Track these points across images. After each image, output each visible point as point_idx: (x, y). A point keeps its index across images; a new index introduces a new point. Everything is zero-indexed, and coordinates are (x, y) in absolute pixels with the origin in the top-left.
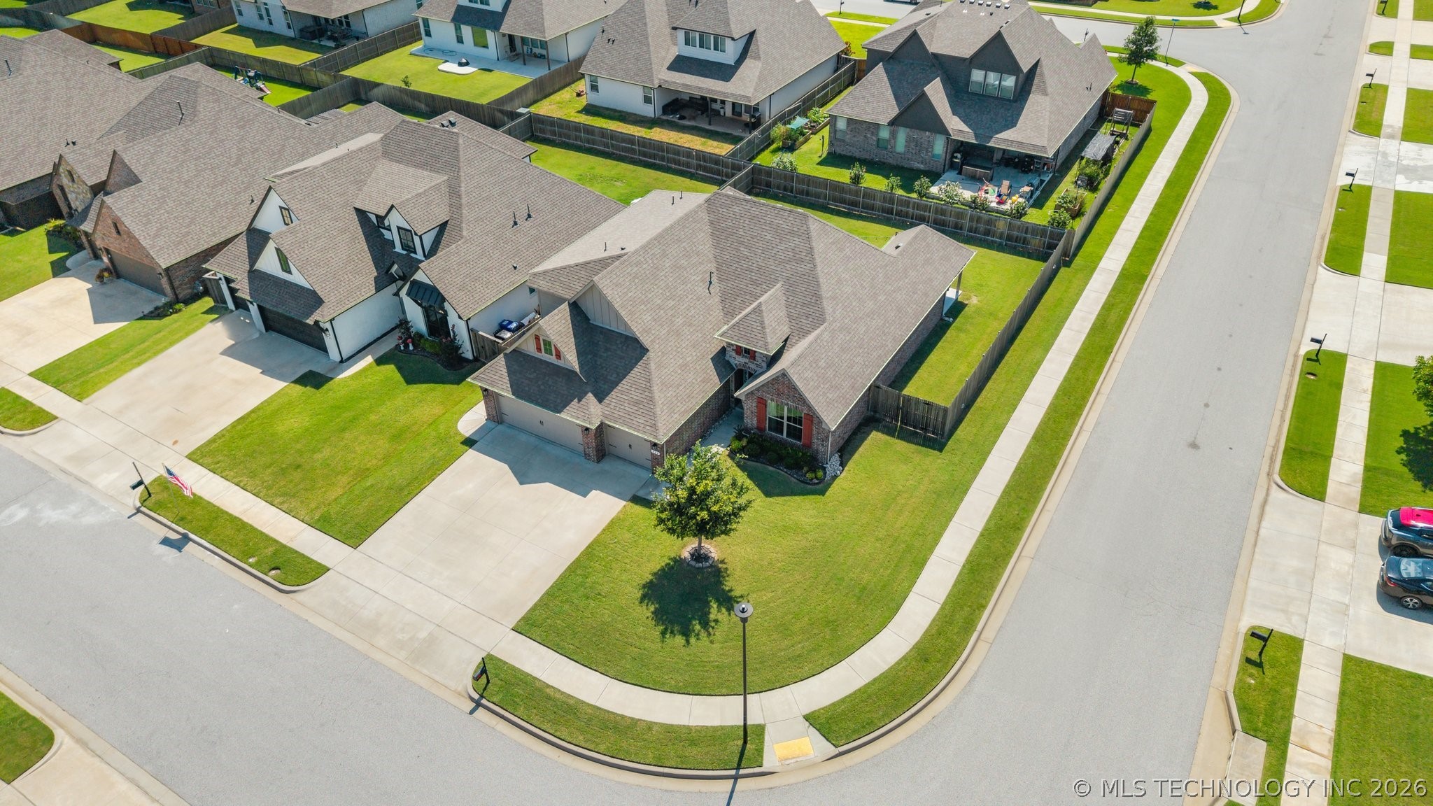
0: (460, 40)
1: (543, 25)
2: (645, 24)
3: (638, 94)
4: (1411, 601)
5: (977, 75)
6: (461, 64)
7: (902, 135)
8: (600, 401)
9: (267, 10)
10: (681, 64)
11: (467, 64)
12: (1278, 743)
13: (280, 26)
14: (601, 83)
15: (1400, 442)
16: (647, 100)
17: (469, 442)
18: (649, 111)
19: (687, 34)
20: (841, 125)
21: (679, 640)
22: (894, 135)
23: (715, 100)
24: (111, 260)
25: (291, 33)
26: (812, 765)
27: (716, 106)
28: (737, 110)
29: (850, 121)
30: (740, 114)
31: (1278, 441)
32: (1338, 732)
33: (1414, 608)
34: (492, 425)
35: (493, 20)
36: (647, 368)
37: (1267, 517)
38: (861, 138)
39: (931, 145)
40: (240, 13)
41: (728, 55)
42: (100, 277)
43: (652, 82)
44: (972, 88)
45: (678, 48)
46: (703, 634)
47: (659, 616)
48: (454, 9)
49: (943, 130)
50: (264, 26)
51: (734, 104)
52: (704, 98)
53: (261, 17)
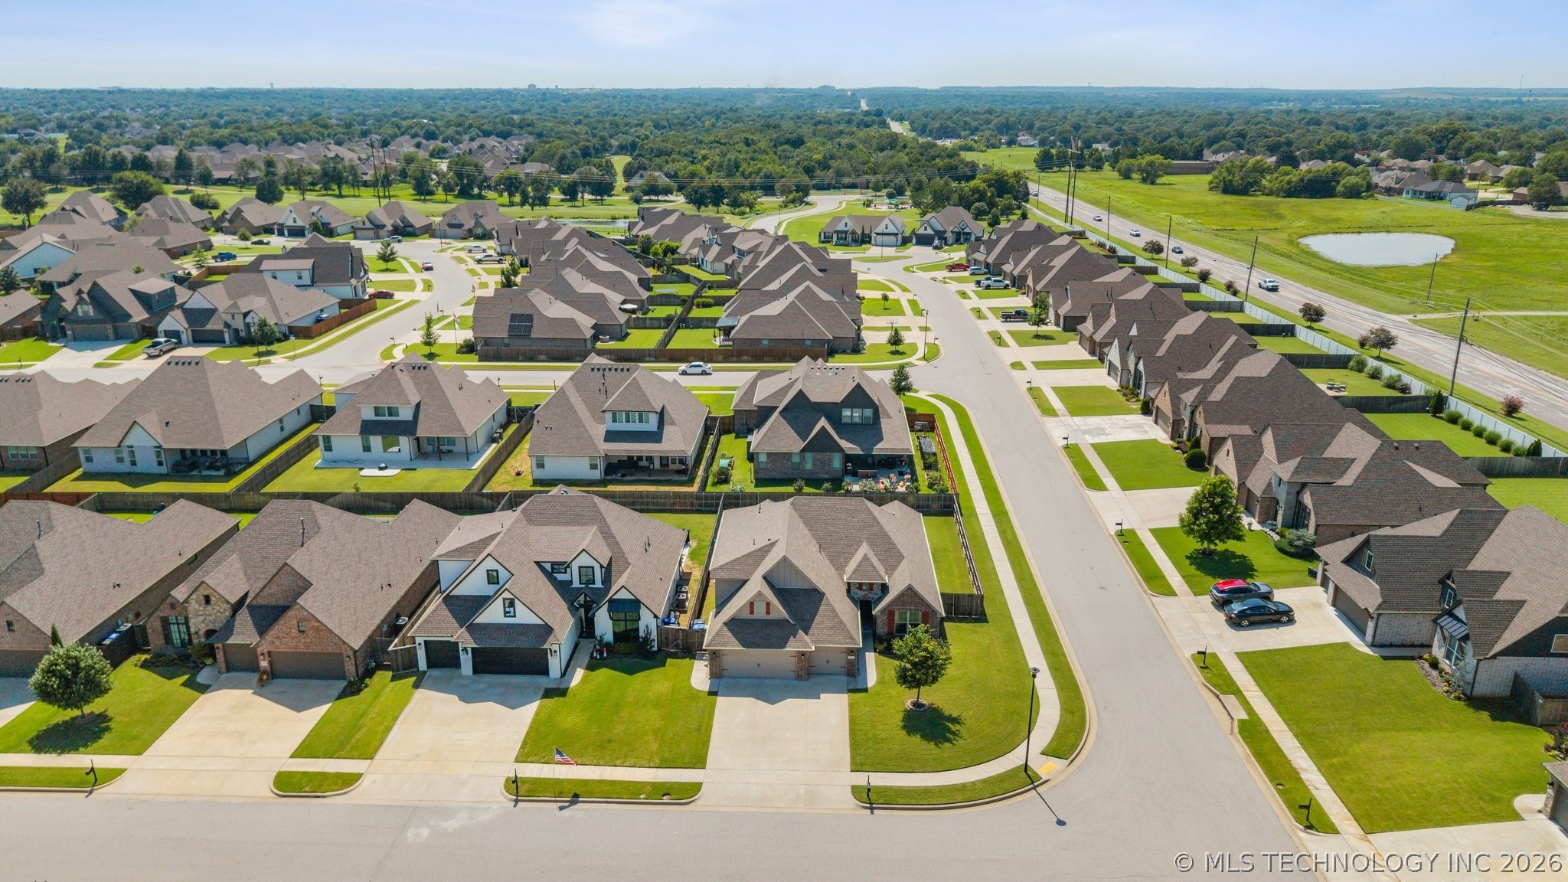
0: (367, 448)
1: (460, 425)
2: (576, 412)
3: (585, 463)
4: (1245, 623)
5: (847, 413)
6: (381, 469)
7: (809, 456)
8: (807, 634)
9: (132, 453)
10: (611, 436)
11: (386, 468)
12: (1237, 692)
13: (147, 463)
14: (547, 462)
15: (1188, 562)
16: (593, 467)
17: (713, 693)
18: (597, 474)
19: (614, 414)
20: (763, 458)
21: (947, 745)
22: (803, 458)
23: (640, 458)
24: (271, 663)
25: (164, 470)
26: (1063, 771)
27: (644, 463)
28: (665, 462)
29: (769, 454)
30: (668, 465)
31: (1136, 576)
32: (1255, 680)
33: (1247, 626)
34: (717, 681)
35: (408, 428)
36: (829, 604)
37: (1159, 610)
38: (779, 465)
39: (831, 461)
40: (89, 460)
41: (652, 424)
42: (261, 680)
43: (599, 452)
44: (843, 421)
45: (609, 424)
46: (957, 738)
47: (926, 737)
48: (359, 424)
49: (841, 450)
50: (126, 467)
51: (661, 457)
52: (630, 458)
53: (120, 460)
